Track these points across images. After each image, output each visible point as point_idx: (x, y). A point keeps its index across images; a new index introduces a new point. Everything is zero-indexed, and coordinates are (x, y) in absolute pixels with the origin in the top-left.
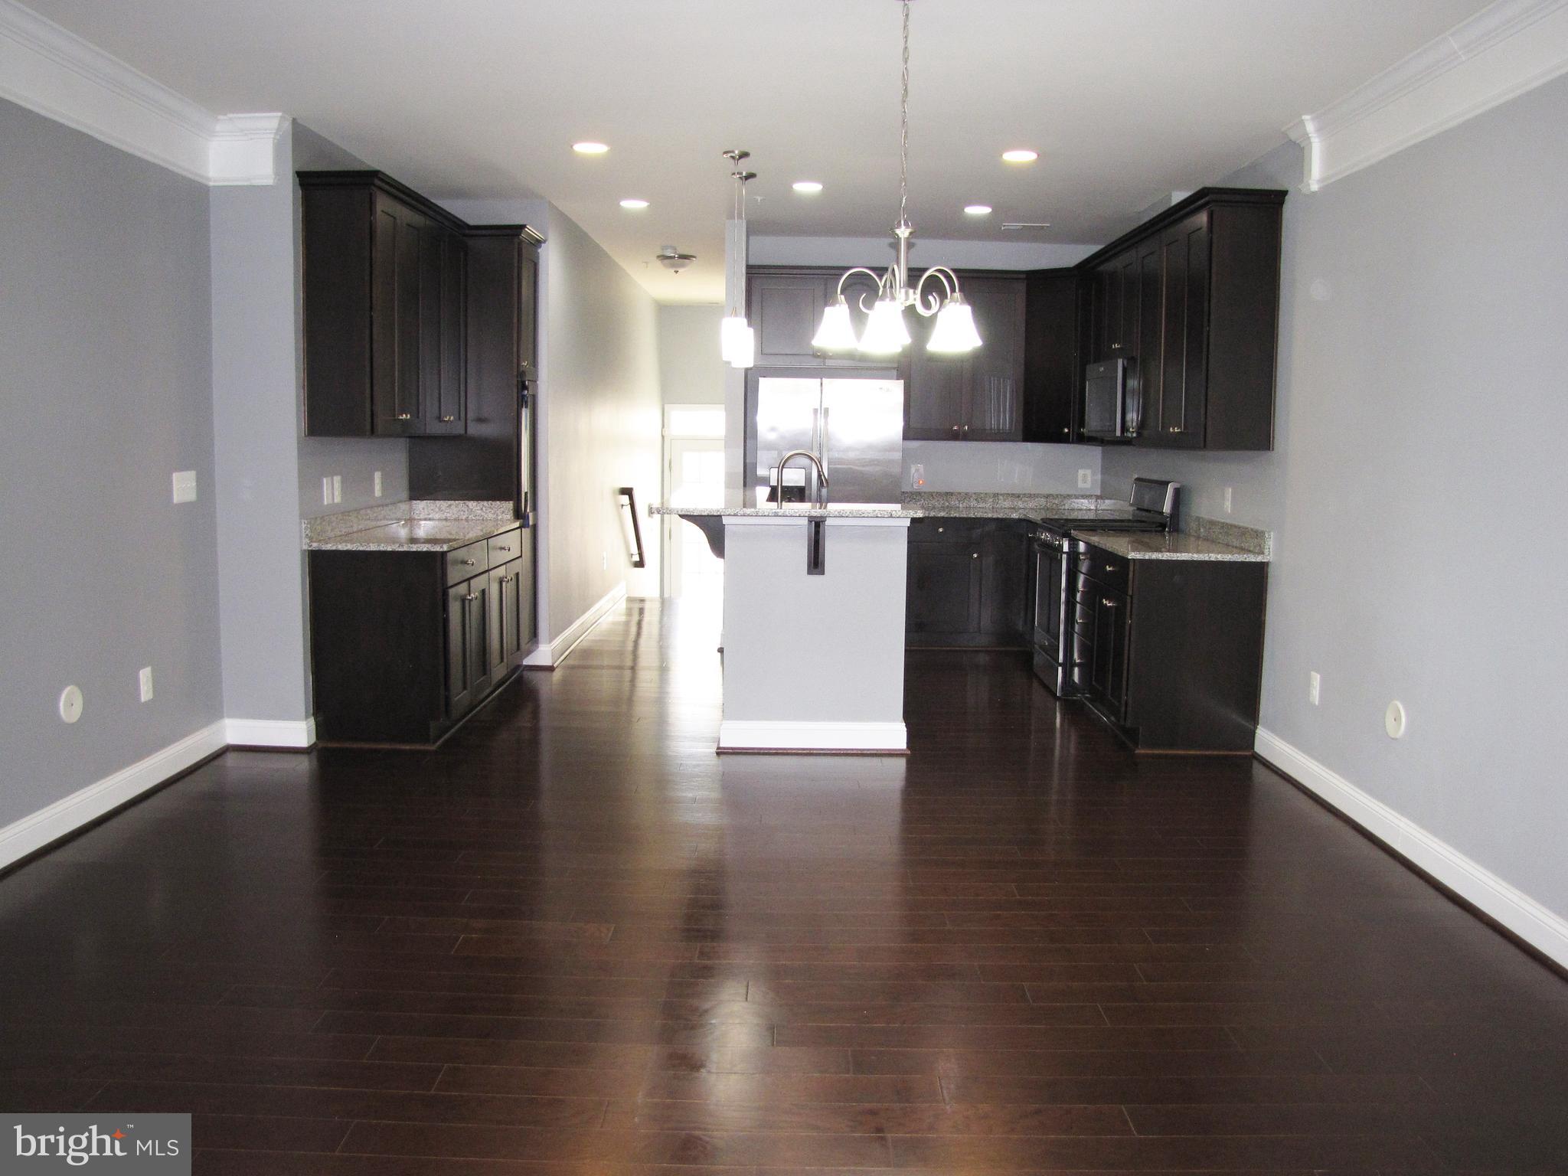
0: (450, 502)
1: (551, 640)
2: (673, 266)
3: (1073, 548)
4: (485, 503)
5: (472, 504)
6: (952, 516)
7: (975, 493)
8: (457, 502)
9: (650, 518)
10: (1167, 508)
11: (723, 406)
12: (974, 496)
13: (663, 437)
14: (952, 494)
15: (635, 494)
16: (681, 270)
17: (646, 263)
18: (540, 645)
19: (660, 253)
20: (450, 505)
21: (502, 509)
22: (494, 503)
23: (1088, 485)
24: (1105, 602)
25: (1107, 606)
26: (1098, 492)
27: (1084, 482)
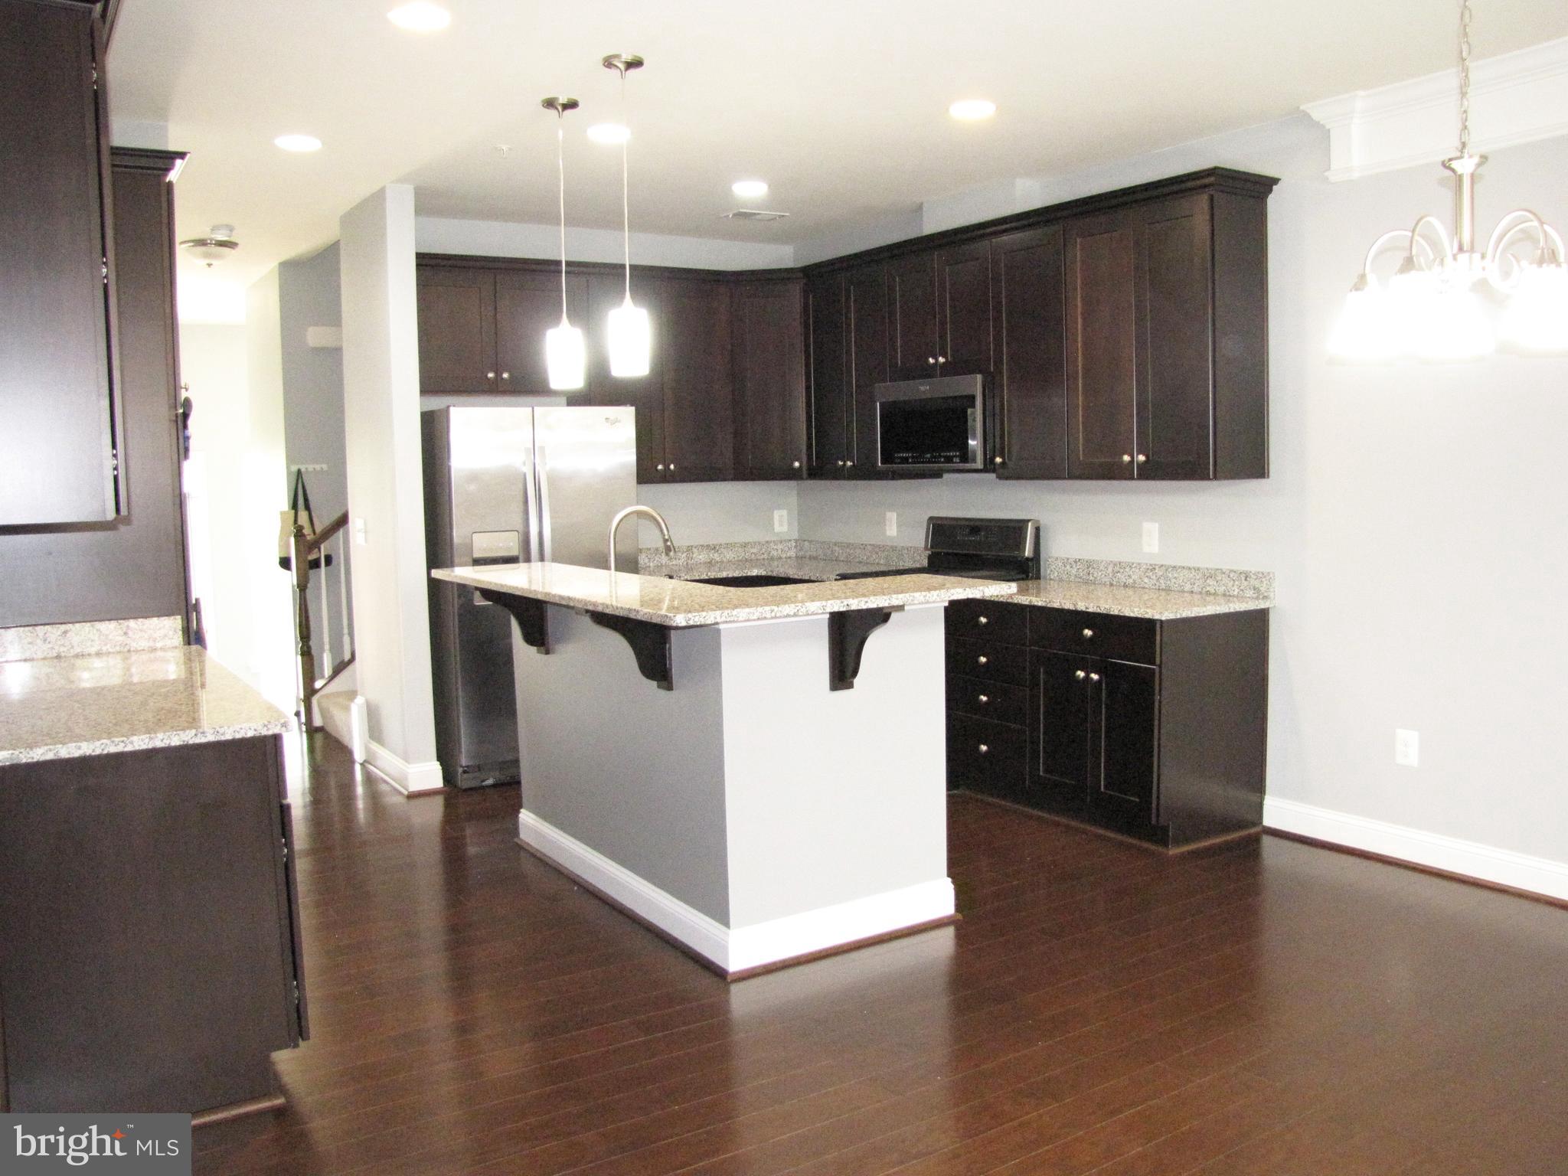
2: (207, 255)
4: (132, 623)
10: (1026, 552)
21: (163, 631)
22: (148, 622)
23: (785, 528)
24: (1081, 674)
25: (1087, 678)
26: (796, 536)
27: (781, 525)
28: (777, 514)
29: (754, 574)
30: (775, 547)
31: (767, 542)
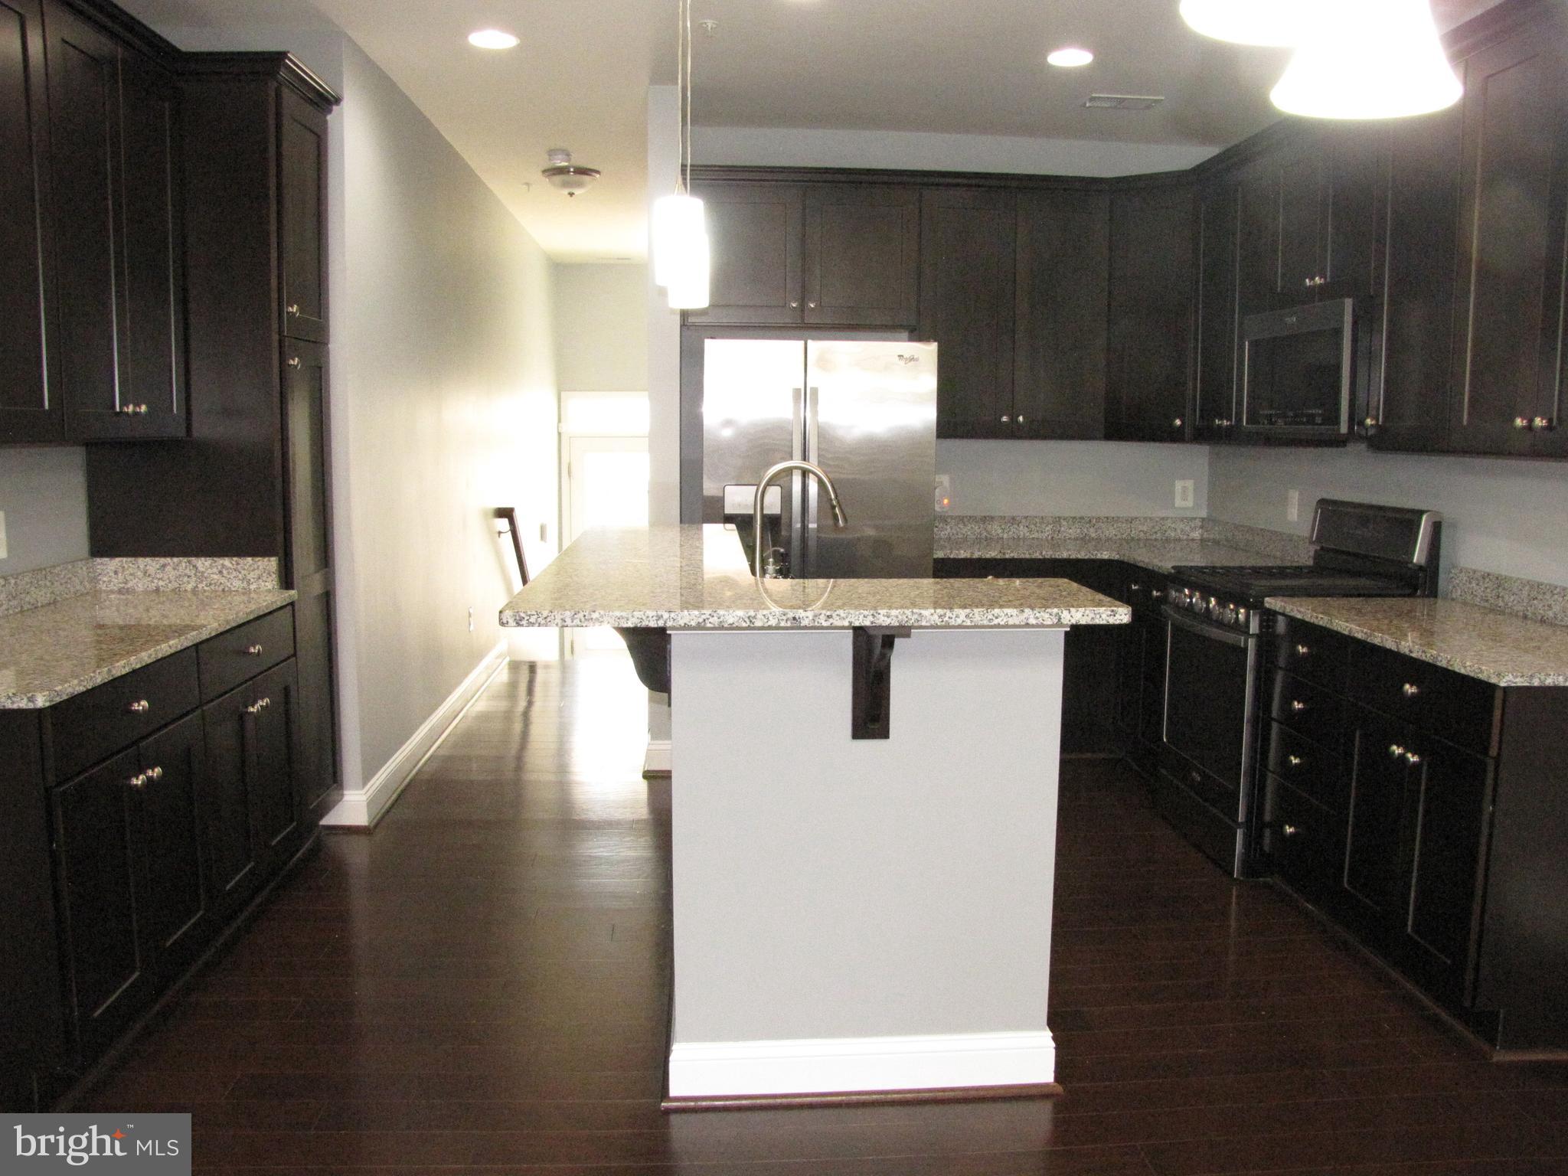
0: (163, 560)
1: (366, 779)
2: (565, 185)
3: (1268, 627)
4: (226, 561)
5: (203, 563)
6: (1007, 556)
7: (1026, 517)
8: (175, 560)
9: (543, 542)
10: (1419, 556)
11: (646, 393)
12: (1024, 521)
13: (560, 434)
14: (992, 518)
15: (518, 516)
16: (577, 192)
17: (527, 184)
18: (345, 792)
19: (548, 165)
20: (164, 566)
21: (257, 572)
22: (241, 561)
23: (1190, 503)
24: (1397, 750)
25: (1402, 757)
26: (1204, 514)
27: (1185, 499)
28: (1179, 485)
29: (1106, 557)
30: (1173, 526)
31: (1163, 519)
